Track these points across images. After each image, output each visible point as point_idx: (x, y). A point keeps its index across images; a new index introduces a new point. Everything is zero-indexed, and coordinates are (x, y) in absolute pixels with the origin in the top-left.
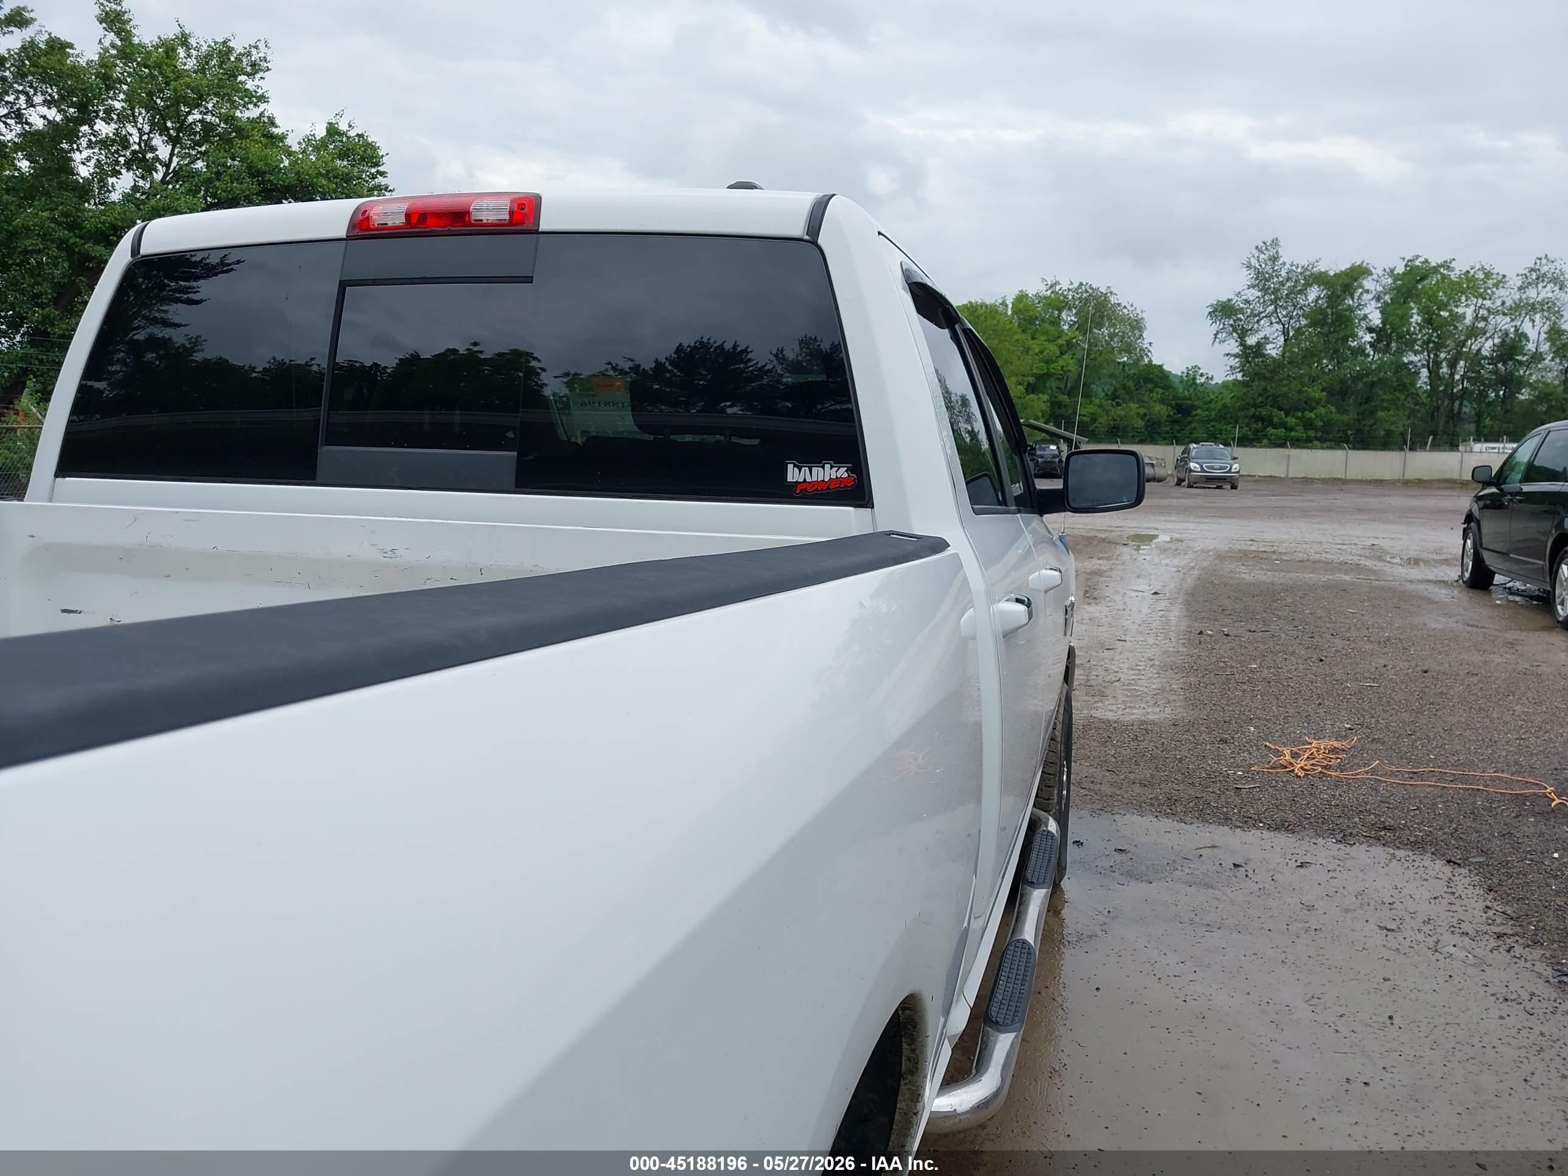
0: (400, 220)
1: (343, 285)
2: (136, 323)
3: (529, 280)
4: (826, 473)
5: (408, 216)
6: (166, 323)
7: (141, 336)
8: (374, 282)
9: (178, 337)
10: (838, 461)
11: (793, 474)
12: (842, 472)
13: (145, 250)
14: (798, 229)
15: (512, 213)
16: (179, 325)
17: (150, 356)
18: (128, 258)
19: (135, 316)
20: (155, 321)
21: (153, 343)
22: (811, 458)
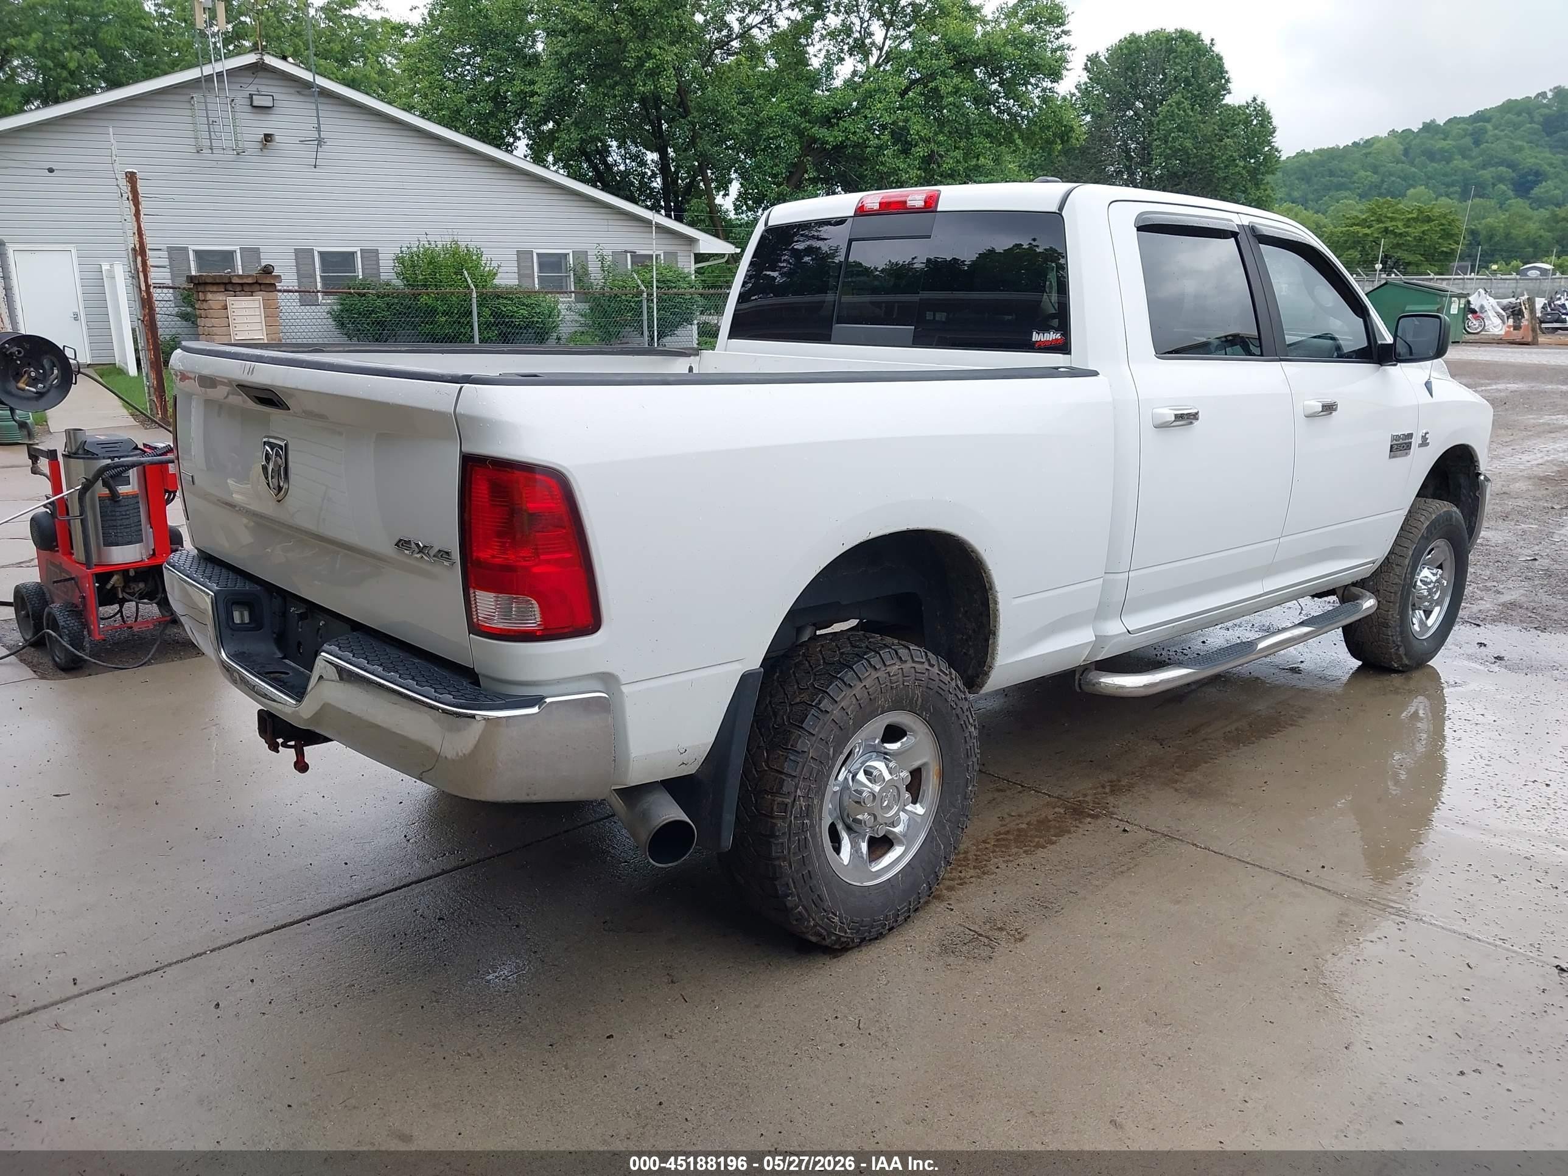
0: (876, 206)
1: (850, 241)
2: (796, 239)
3: (929, 237)
4: (1051, 336)
5: (880, 204)
6: (819, 239)
7: (800, 246)
8: (863, 239)
9: (824, 247)
10: (1057, 330)
11: (1036, 337)
12: (1058, 336)
13: (769, 224)
14: (1054, 208)
15: (925, 202)
16: (826, 239)
17: (807, 259)
18: (763, 228)
19: (795, 234)
20: (813, 237)
21: (809, 250)
22: (1045, 329)
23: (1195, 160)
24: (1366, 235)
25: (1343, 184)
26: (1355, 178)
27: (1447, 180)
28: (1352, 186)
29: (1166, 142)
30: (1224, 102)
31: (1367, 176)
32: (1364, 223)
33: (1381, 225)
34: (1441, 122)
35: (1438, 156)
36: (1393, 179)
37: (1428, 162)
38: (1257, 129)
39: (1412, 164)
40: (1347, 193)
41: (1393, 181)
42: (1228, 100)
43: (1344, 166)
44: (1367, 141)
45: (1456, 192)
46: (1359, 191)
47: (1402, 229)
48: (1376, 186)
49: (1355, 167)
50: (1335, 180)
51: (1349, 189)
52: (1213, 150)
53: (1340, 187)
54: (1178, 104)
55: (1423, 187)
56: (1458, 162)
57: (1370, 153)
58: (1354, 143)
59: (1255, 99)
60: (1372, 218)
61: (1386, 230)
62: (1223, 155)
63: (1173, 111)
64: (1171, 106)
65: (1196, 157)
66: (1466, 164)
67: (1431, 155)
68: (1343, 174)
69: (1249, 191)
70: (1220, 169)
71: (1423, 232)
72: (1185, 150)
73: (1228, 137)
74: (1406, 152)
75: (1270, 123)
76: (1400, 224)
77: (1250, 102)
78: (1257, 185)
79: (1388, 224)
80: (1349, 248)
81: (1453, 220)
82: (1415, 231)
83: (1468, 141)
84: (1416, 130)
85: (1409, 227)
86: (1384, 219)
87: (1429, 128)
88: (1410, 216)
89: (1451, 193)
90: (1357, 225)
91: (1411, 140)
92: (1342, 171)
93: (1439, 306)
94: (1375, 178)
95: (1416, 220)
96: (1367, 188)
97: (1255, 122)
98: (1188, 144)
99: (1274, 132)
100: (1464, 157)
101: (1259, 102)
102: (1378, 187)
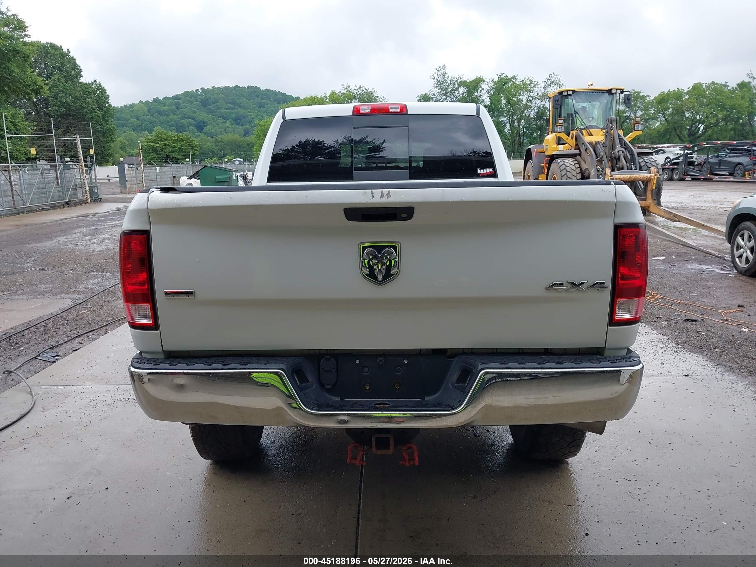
1: (353, 128)
4: (487, 171)
11: (479, 171)
12: (491, 170)
15: (400, 109)
23: (74, 108)
24: (158, 147)
25: (124, 124)
26: (129, 122)
27: (169, 124)
28: (129, 125)
29: (56, 98)
30: (80, 81)
31: (135, 121)
32: (155, 141)
33: (163, 142)
34: (161, 98)
35: (163, 113)
36: (146, 122)
37: (160, 116)
38: (100, 95)
39: (153, 117)
40: (128, 128)
41: (147, 124)
42: (82, 80)
43: (123, 116)
44: (130, 105)
45: (174, 129)
46: (133, 128)
47: (172, 145)
48: (139, 126)
49: (128, 116)
50: (120, 122)
51: (127, 127)
52: (82, 104)
53: (123, 125)
54: (58, 79)
55: (160, 127)
56: (172, 116)
57: (133, 111)
58: (125, 106)
59: (95, 81)
60: (158, 139)
61: (165, 145)
62: (88, 107)
63: (56, 83)
64: (55, 81)
65: (74, 107)
66: (175, 117)
67: (160, 113)
68: (123, 119)
69: (104, 125)
70: (88, 113)
71: (181, 146)
72: (67, 103)
73: (88, 98)
74: (149, 111)
75: (106, 93)
76: (171, 142)
77: (93, 82)
78: (106, 121)
79: (166, 142)
80: (151, 153)
81: (192, 140)
82: (178, 145)
83: (174, 107)
84: (151, 102)
85: (174, 143)
86: (163, 140)
87: (156, 100)
88: (174, 138)
89: (172, 129)
90: (152, 142)
91: (150, 106)
92: (122, 118)
93: (229, 176)
94: (138, 122)
95: (177, 140)
96: (136, 126)
97: (98, 92)
98: (69, 100)
99: (109, 97)
100: (174, 114)
101: (98, 82)
102: (140, 126)
